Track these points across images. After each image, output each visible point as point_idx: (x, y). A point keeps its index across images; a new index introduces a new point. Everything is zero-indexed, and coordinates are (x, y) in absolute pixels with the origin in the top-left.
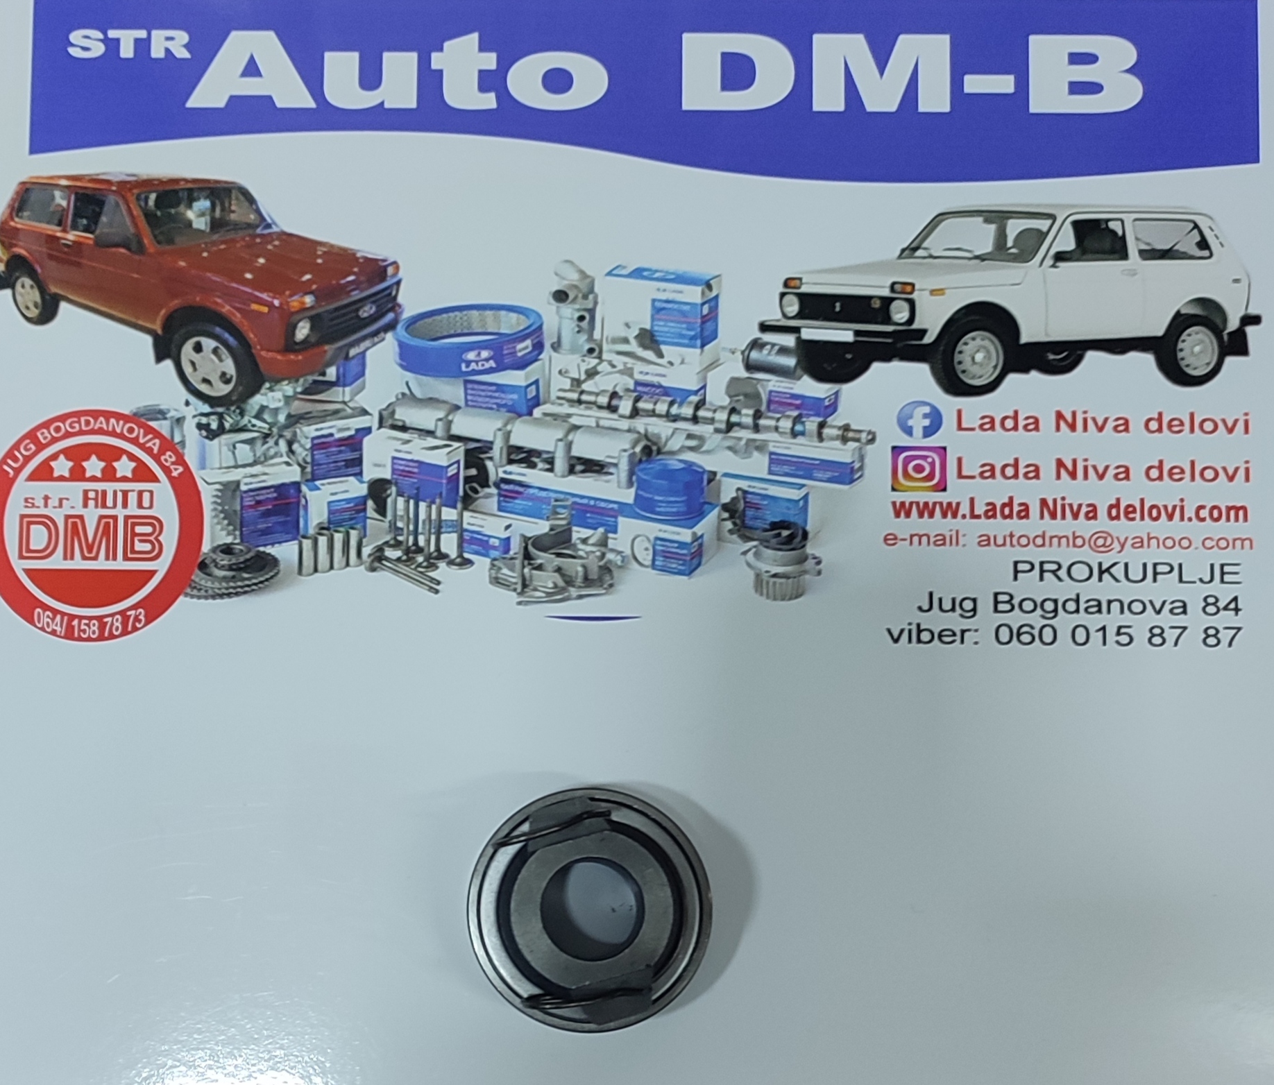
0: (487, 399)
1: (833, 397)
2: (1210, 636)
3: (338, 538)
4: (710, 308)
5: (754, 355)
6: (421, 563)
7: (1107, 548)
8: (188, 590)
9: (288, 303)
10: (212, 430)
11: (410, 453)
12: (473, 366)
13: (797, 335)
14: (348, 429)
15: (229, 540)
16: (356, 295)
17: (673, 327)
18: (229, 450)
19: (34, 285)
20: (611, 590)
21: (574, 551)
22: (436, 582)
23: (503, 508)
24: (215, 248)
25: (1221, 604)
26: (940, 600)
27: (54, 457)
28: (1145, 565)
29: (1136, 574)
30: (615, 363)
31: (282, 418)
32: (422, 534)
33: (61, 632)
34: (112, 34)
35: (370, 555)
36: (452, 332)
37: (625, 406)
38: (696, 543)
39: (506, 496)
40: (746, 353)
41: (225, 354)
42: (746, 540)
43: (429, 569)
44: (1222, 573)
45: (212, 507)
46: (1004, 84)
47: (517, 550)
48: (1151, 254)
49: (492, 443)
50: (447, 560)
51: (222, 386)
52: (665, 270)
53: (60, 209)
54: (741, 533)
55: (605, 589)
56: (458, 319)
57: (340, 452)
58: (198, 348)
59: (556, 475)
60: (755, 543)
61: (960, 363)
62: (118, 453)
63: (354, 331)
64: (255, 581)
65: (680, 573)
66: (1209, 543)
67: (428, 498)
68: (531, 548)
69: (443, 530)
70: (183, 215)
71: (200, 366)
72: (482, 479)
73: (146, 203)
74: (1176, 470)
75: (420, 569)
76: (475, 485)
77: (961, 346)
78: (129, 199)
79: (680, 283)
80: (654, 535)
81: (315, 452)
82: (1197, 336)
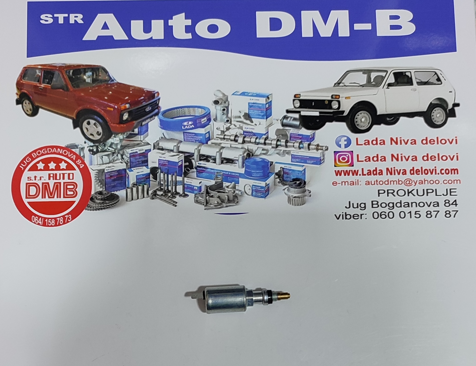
0: (192, 139)
1: (313, 135)
2: (448, 214)
3: (140, 188)
4: (269, 105)
5: (285, 121)
6: (170, 196)
7: (410, 184)
8: (87, 208)
9: (120, 107)
10: (94, 152)
11: (165, 158)
12: (186, 127)
13: (299, 114)
14: (143, 150)
15: (101, 190)
16: (144, 104)
17: (256, 112)
18: (100, 158)
19: (30, 103)
20: (238, 203)
21: (224, 190)
22: (175, 202)
23: (198, 176)
24: (94, 89)
25: (451, 203)
26: (353, 204)
27: (38, 162)
28: (424, 190)
29: (421, 193)
30: (236, 125)
31: (119, 147)
32: (170, 186)
33: (41, 224)
34: (56, 15)
35: (151, 194)
36: (178, 115)
37: (240, 140)
38: (267, 187)
39: (199, 172)
40: (282, 121)
41: (98, 125)
42: (284, 185)
43: (173, 198)
44: (450, 192)
45: (95, 178)
46: (367, 26)
47: (204, 191)
48: (421, 83)
49: (194, 153)
50: (179, 195)
51: (98, 136)
52: (253, 93)
53: (39, 76)
54: (282, 183)
55: (235, 203)
56: (181, 110)
57: (140, 158)
58: (89, 123)
59: (217, 164)
60: (287, 186)
61: (356, 122)
62: (61, 160)
63: (144, 116)
64: (111, 204)
65: (262, 197)
66: (445, 182)
67: (171, 173)
68: (208, 190)
69: (177, 184)
70: (83, 77)
71: (89, 130)
72: (191, 166)
73: (69, 74)
74: (433, 157)
75: (169, 198)
76: (188, 168)
77: (356, 116)
78: (63, 72)
79: (258, 97)
80: (252, 184)
81: (131, 158)
82: (438, 111)
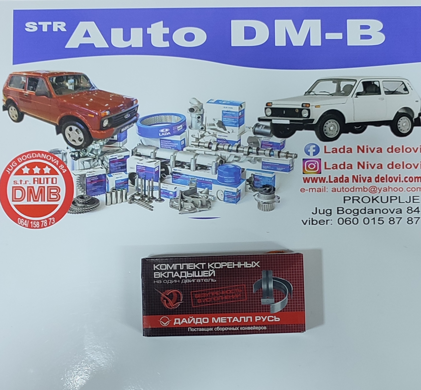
0: (168, 145)
1: (283, 143)
2: (410, 220)
3: (119, 192)
4: (242, 113)
5: (257, 129)
6: (147, 200)
7: (375, 192)
8: (69, 211)
9: (101, 114)
10: (76, 157)
11: (142, 164)
12: (163, 134)
13: (271, 122)
14: (122, 156)
15: (82, 194)
16: (123, 111)
17: (229, 120)
18: (82, 164)
19: (16, 109)
20: (211, 208)
21: (198, 196)
22: (152, 207)
23: (174, 182)
24: (76, 96)
25: (413, 210)
26: (319, 210)
27: (23, 167)
28: (388, 197)
29: (385, 200)
30: (210, 132)
31: (99, 153)
32: (147, 191)
33: (27, 226)
34: (40, 23)
35: (130, 198)
36: (156, 123)
37: (214, 147)
38: (238, 193)
39: (174, 178)
40: (254, 128)
41: (80, 131)
42: (254, 191)
43: (150, 203)
44: (413, 199)
45: (77, 183)
46: (339, 36)
47: (179, 196)
48: (389, 93)
49: (170, 160)
50: (155, 199)
51: (79, 142)
52: (227, 101)
53: (24, 83)
54: (253, 189)
55: (208, 208)
56: (158, 118)
57: (119, 164)
58: (71, 129)
59: (191, 171)
60: (258, 192)
61: (325, 130)
62: (45, 165)
63: (123, 123)
64: (91, 207)
65: (233, 202)
66: (409, 189)
67: (149, 179)
68: (183, 195)
69: (154, 189)
70: (65, 84)
71: (72, 136)
72: (167, 172)
73: (52, 81)
74: (398, 165)
75: (146, 203)
76: (164, 174)
77: (325, 125)
78: (47, 79)
79: (232, 105)
80: (224, 190)
81: (111, 164)
82: (404, 120)
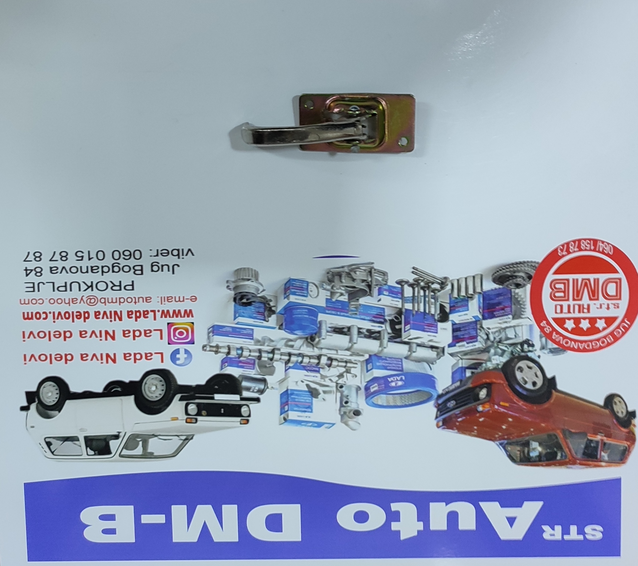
0: (391, 362)
1: (224, 367)
2: (38, 257)
3: (463, 293)
4: (284, 409)
5: (262, 387)
6: (422, 282)
7: (89, 298)
8: (537, 265)
9: (490, 407)
10: (526, 344)
11: (429, 335)
12: (399, 378)
13: (242, 397)
14: (459, 346)
15: (517, 291)
16: (457, 411)
17: (302, 399)
18: (518, 335)
19: (617, 413)
20: (328, 271)
21: (347, 290)
22: (414, 273)
23: (382, 309)
24: (527, 433)
25: (34, 272)
26: (169, 271)
27: (604, 329)
28: (71, 290)
29: (75, 286)
30: (330, 381)
31: (492, 351)
32: (422, 296)
33: (600, 243)
34: (581, 537)
35: (447, 285)
36: (410, 395)
37: (324, 360)
38: (288, 294)
39: (381, 315)
40: (266, 387)
41: (520, 381)
42: (263, 297)
43: (417, 279)
44: (34, 288)
45: (526, 307)
46: (146, 519)
47: (375, 289)
48: (73, 439)
49: (389, 341)
50: (409, 284)
51: (522, 366)
52: (306, 427)
53: (604, 451)
54: (266, 300)
55: (331, 271)
56: (407, 402)
57: (463, 335)
58: (534, 384)
59: (357, 326)
60: (259, 295)
61: (163, 385)
62: (573, 332)
63: (458, 394)
64: (504, 271)
65: (294, 280)
66: (41, 301)
67: (419, 314)
68: (368, 290)
69: (411, 298)
70: (543, 449)
71: (533, 375)
72: (393, 323)
73: (562, 455)
74: (57, 336)
75: (422, 279)
76: (396, 320)
77: (163, 393)
78: (570, 456)
79: (299, 421)
80: (308, 298)
81: (475, 334)
82: (50, 400)
